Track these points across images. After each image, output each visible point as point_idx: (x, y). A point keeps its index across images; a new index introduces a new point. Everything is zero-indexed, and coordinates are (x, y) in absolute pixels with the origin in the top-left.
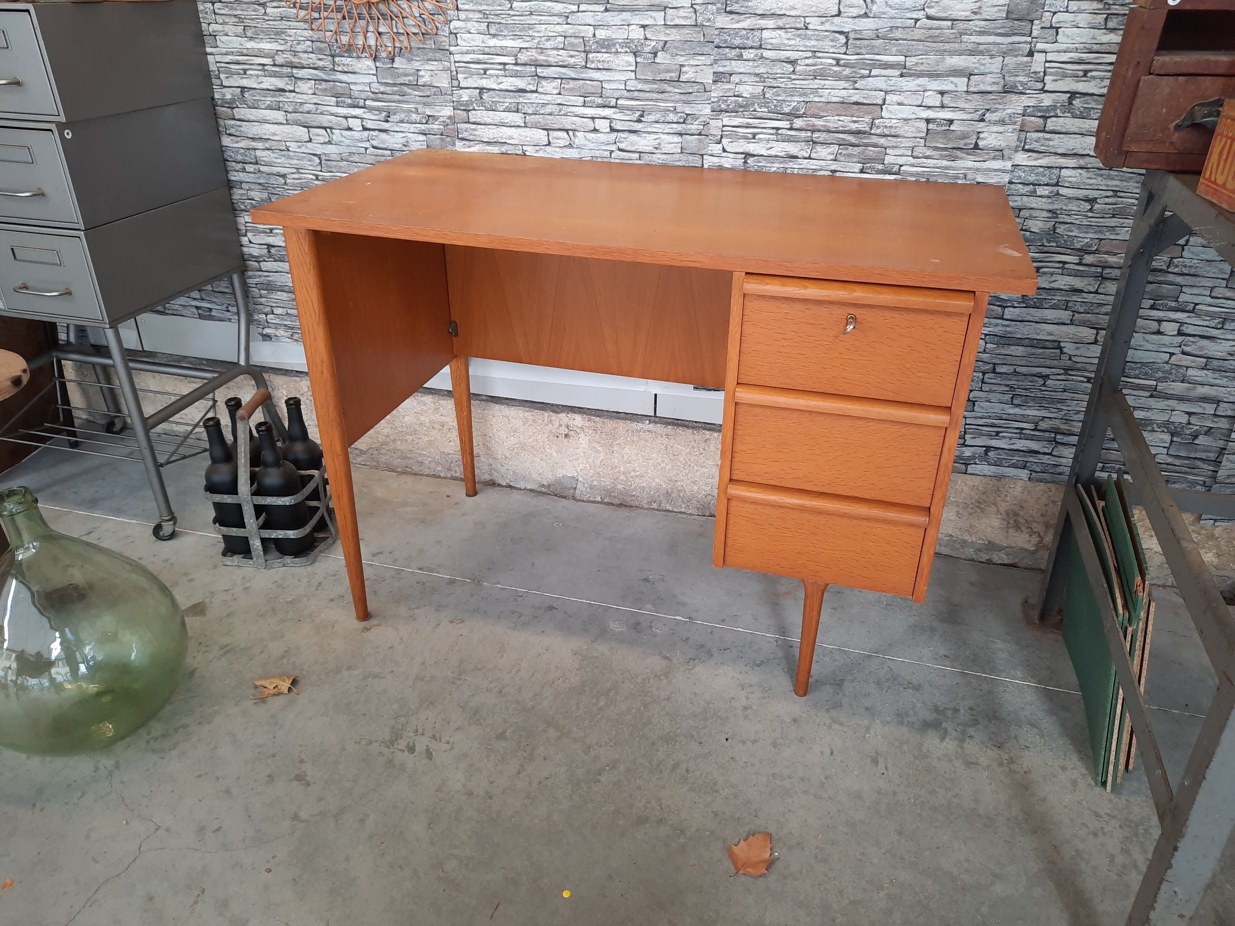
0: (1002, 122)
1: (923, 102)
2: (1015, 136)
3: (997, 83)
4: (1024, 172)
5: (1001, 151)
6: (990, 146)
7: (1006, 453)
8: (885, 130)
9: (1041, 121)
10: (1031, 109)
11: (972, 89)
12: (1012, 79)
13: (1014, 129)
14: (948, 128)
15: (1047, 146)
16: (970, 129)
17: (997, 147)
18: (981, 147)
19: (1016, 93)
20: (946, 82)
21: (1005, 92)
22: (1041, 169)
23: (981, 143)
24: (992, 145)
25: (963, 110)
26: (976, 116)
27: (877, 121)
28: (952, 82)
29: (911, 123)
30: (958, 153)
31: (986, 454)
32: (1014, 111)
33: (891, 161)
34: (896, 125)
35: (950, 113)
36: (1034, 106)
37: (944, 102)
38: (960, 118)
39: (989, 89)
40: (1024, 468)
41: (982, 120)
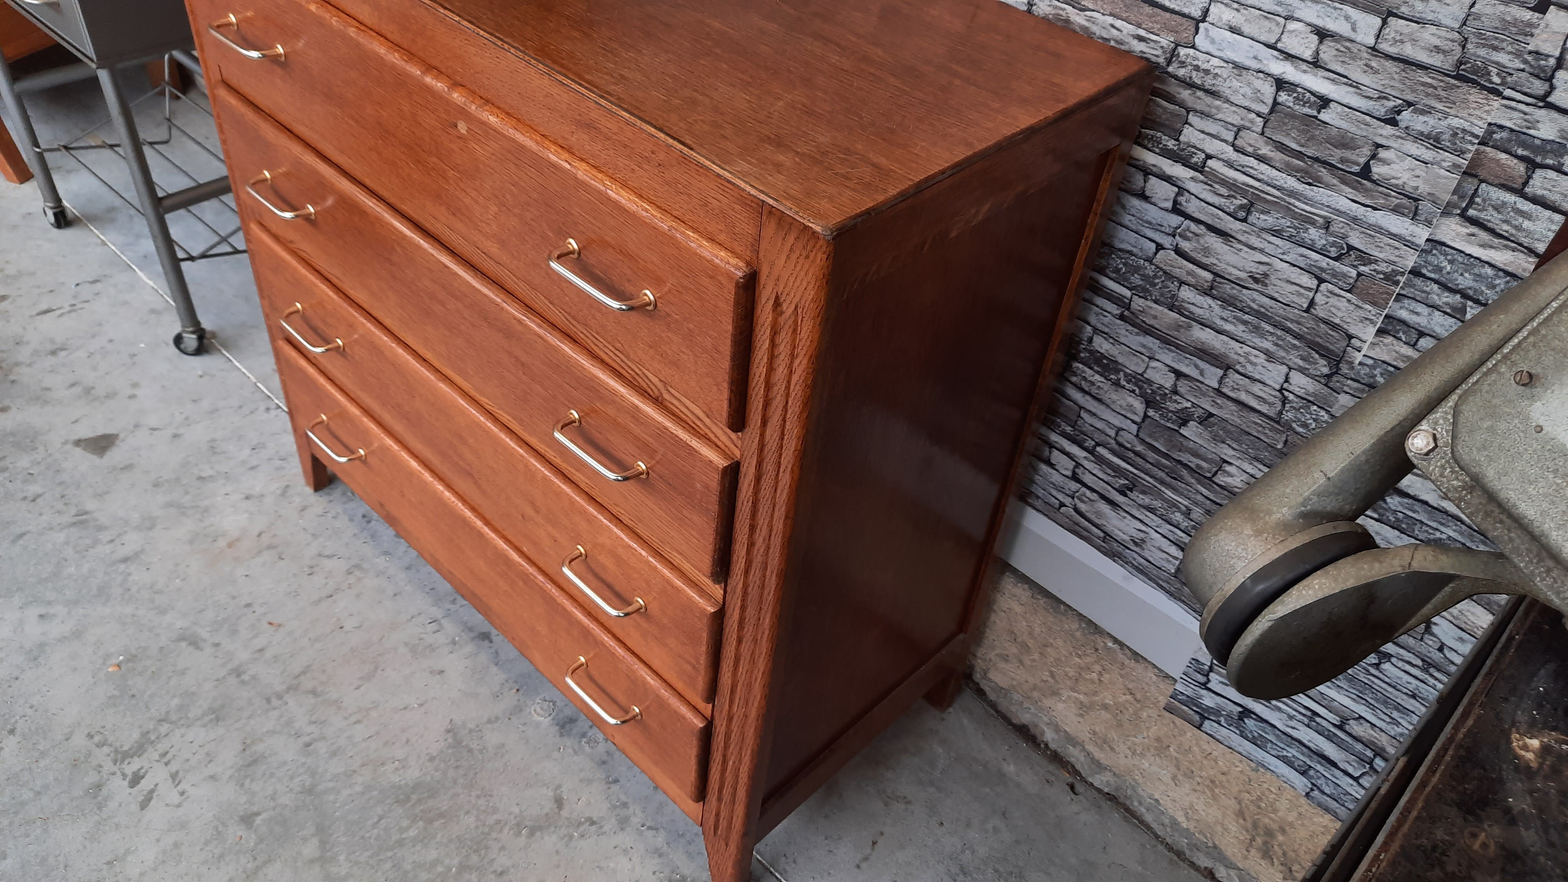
0: (1433, 140)
1: (1279, 40)
2: (1454, 179)
3: (1444, 52)
4: (1451, 262)
5: (1416, 200)
6: (1393, 181)
7: (1277, 736)
8: (1194, 74)
9: (1521, 168)
10: (1505, 134)
11: (1384, 47)
12: (1482, 52)
13: (1456, 166)
14: (1315, 113)
15: (1515, 227)
16: (1359, 132)
17: (1407, 188)
18: (1376, 177)
19: (1483, 88)
20: (1336, 14)
21: (1458, 77)
22: (1489, 271)
23: (1377, 170)
24: (1400, 182)
25: (1355, 85)
26: (1381, 109)
27: (1182, 51)
28: (1347, 18)
29: (1248, 76)
30: (1323, 172)
31: (1241, 719)
32: (1466, 125)
33: (1193, 141)
34: (1216, 71)
35: (1327, 82)
36: (1512, 130)
37: (1322, 55)
38: (1345, 101)
39: (1423, 57)
40: (1304, 773)
41: (1392, 122)
